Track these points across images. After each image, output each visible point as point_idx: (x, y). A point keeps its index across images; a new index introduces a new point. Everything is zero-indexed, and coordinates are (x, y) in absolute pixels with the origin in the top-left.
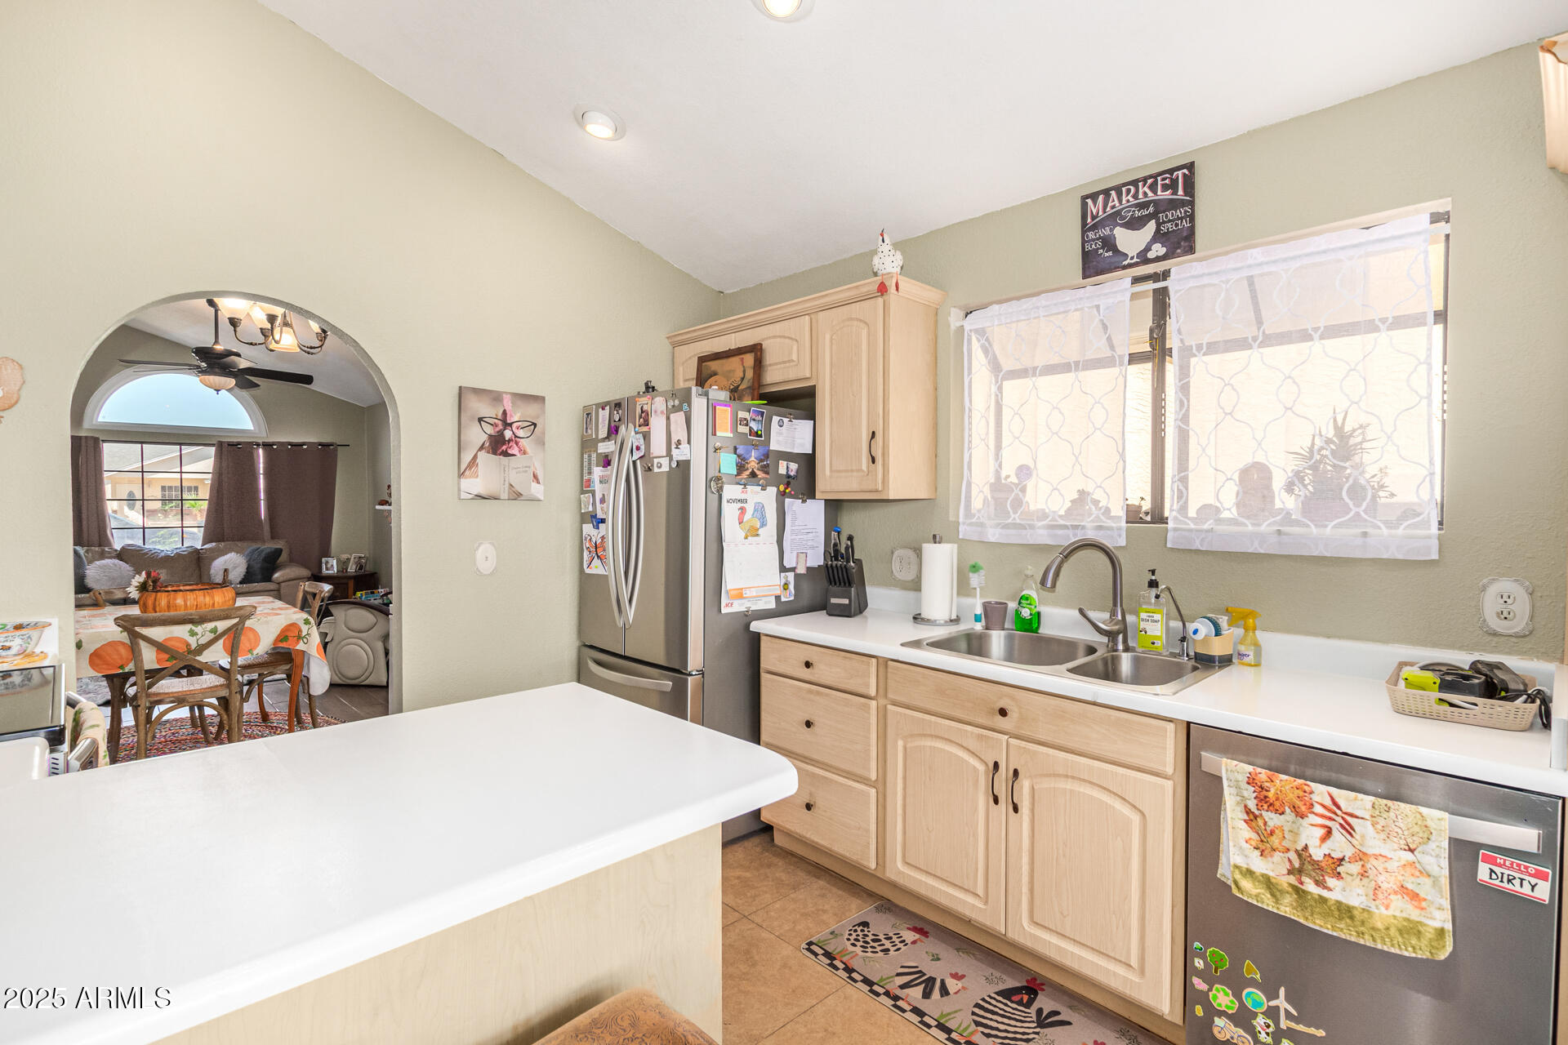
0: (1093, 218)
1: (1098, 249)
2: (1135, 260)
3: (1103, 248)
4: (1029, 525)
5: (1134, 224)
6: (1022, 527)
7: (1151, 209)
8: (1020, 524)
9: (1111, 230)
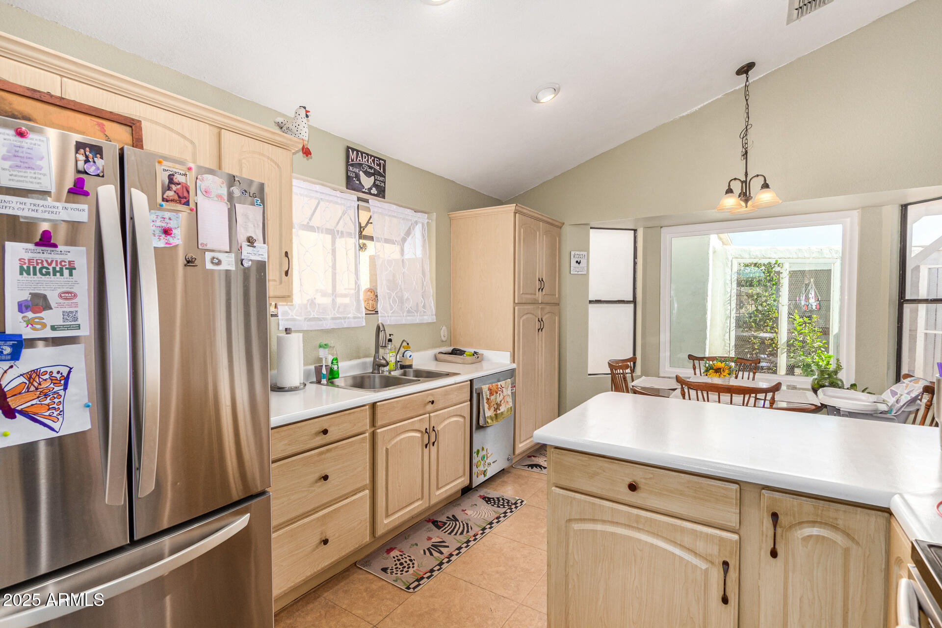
0: (352, 161)
1: (353, 177)
2: (367, 191)
3: (355, 178)
4: (323, 318)
5: (368, 174)
6: (319, 319)
7: (373, 171)
8: (317, 318)
9: (359, 171)
